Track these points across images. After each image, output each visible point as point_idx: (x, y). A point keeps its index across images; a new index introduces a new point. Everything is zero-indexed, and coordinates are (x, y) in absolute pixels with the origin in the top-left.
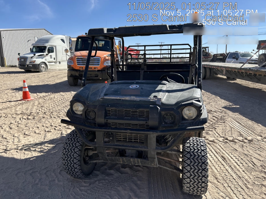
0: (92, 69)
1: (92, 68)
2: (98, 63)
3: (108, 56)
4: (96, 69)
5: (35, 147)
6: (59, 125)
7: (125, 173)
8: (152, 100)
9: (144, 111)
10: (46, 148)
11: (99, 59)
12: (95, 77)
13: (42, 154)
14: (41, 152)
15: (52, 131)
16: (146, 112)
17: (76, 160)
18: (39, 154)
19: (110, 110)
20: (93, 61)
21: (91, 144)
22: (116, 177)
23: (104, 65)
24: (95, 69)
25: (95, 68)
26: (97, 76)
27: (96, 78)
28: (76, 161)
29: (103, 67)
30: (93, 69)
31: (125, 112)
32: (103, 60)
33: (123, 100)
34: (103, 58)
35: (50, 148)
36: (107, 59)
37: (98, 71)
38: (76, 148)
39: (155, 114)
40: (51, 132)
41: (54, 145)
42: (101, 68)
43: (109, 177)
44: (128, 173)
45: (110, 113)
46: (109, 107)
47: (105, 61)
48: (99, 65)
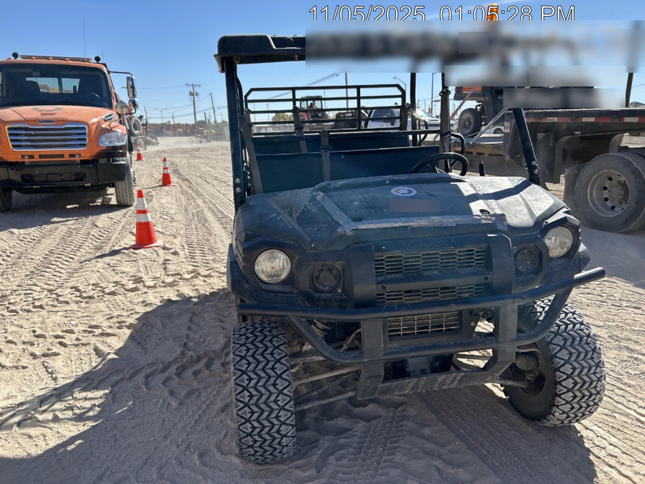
0: (62, 159)
1: (62, 156)
2: (79, 140)
3: (106, 121)
4: (77, 159)
5: (44, 408)
6: (63, 331)
7: (375, 419)
8: (484, 222)
9: (473, 250)
10: (88, 404)
11: (84, 128)
12: (76, 180)
13: (91, 424)
14: (80, 418)
15: (61, 352)
16: (477, 252)
17: (286, 413)
18: (82, 428)
19: (383, 260)
20: (65, 135)
21: (348, 359)
22: (362, 433)
23: (101, 145)
24: (73, 159)
25: (71, 156)
26: (82, 179)
27: (76, 184)
28: (286, 415)
29: (95, 151)
30: (67, 158)
31: (424, 259)
32: (96, 131)
33: (413, 229)
34: (94, 127)
35: (101, 401)
36: (105, 129)
37: (84, 162)
38: (279, 380)
39: (505, 255)
40: (59, 354)
41: (104, 389)
42: (92, 155)
43: (348, 438)
44: (380, 416)
45: (383, 268)
46: (383, 250)
47: (102, 134)
48: (85, 145)
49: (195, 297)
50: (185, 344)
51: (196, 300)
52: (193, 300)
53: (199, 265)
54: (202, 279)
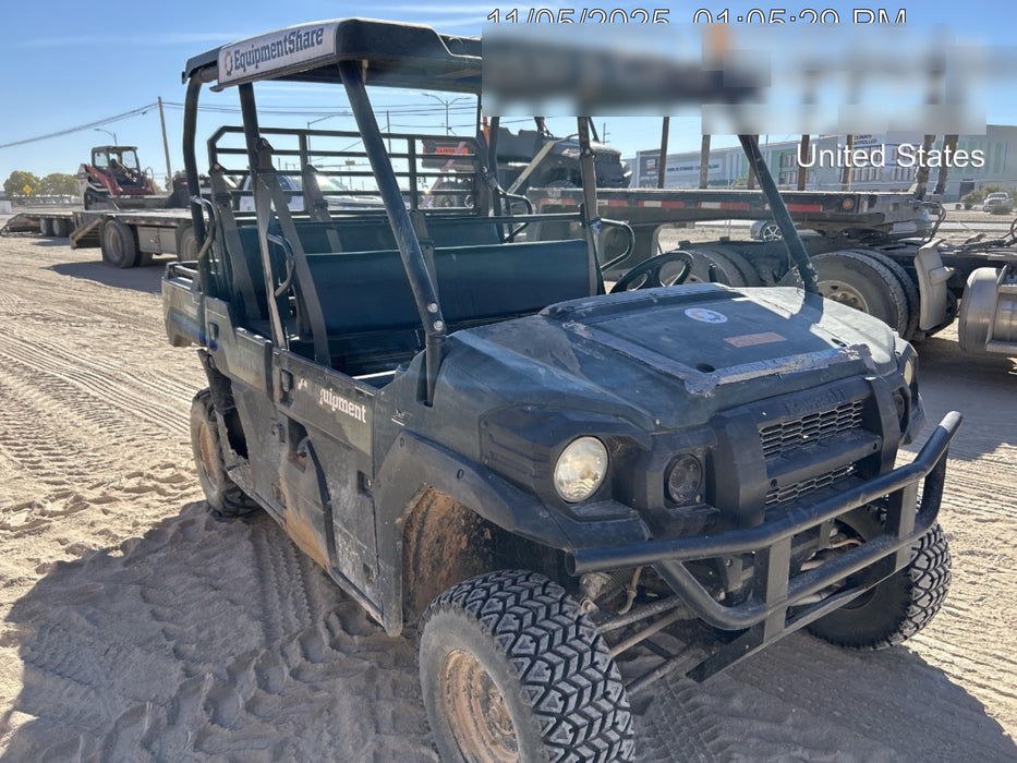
8: (851, 357)
9: (851, 405)
16: (855, 406)
38: (609, 684)
49: (116, 549)
50: (175, 651)
51: (120, 553)
52: (112, 554)
53: (64, 479)
54: (97, 507)
